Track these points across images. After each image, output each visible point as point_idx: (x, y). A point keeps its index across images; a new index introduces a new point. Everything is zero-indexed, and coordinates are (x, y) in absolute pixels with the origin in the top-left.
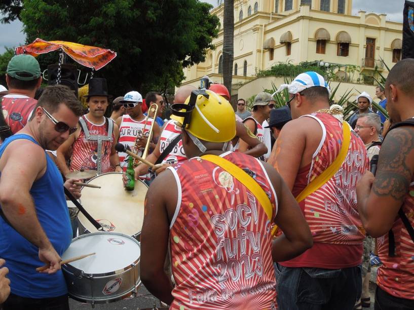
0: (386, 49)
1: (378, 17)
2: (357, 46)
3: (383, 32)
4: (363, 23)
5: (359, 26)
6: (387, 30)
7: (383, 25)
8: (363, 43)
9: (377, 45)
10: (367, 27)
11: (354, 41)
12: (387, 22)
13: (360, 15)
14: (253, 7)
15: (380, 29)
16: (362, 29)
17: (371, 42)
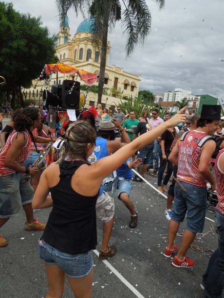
0: (122, 83)
1: (120, 69)
2: (111, 80)
3: (121, 76)
4: (114, 70)
5: (112, 72)
6: (123, 75)
7: (122, 73)
8: (113, 79)
9: (119, 81)
10: (115, 73)
11: (110, 78)
12: (124, 72)
13: (113, 67)
14: (63, 55)
15: (120, 74)
16: (114, 73)
17: (116, 79)
